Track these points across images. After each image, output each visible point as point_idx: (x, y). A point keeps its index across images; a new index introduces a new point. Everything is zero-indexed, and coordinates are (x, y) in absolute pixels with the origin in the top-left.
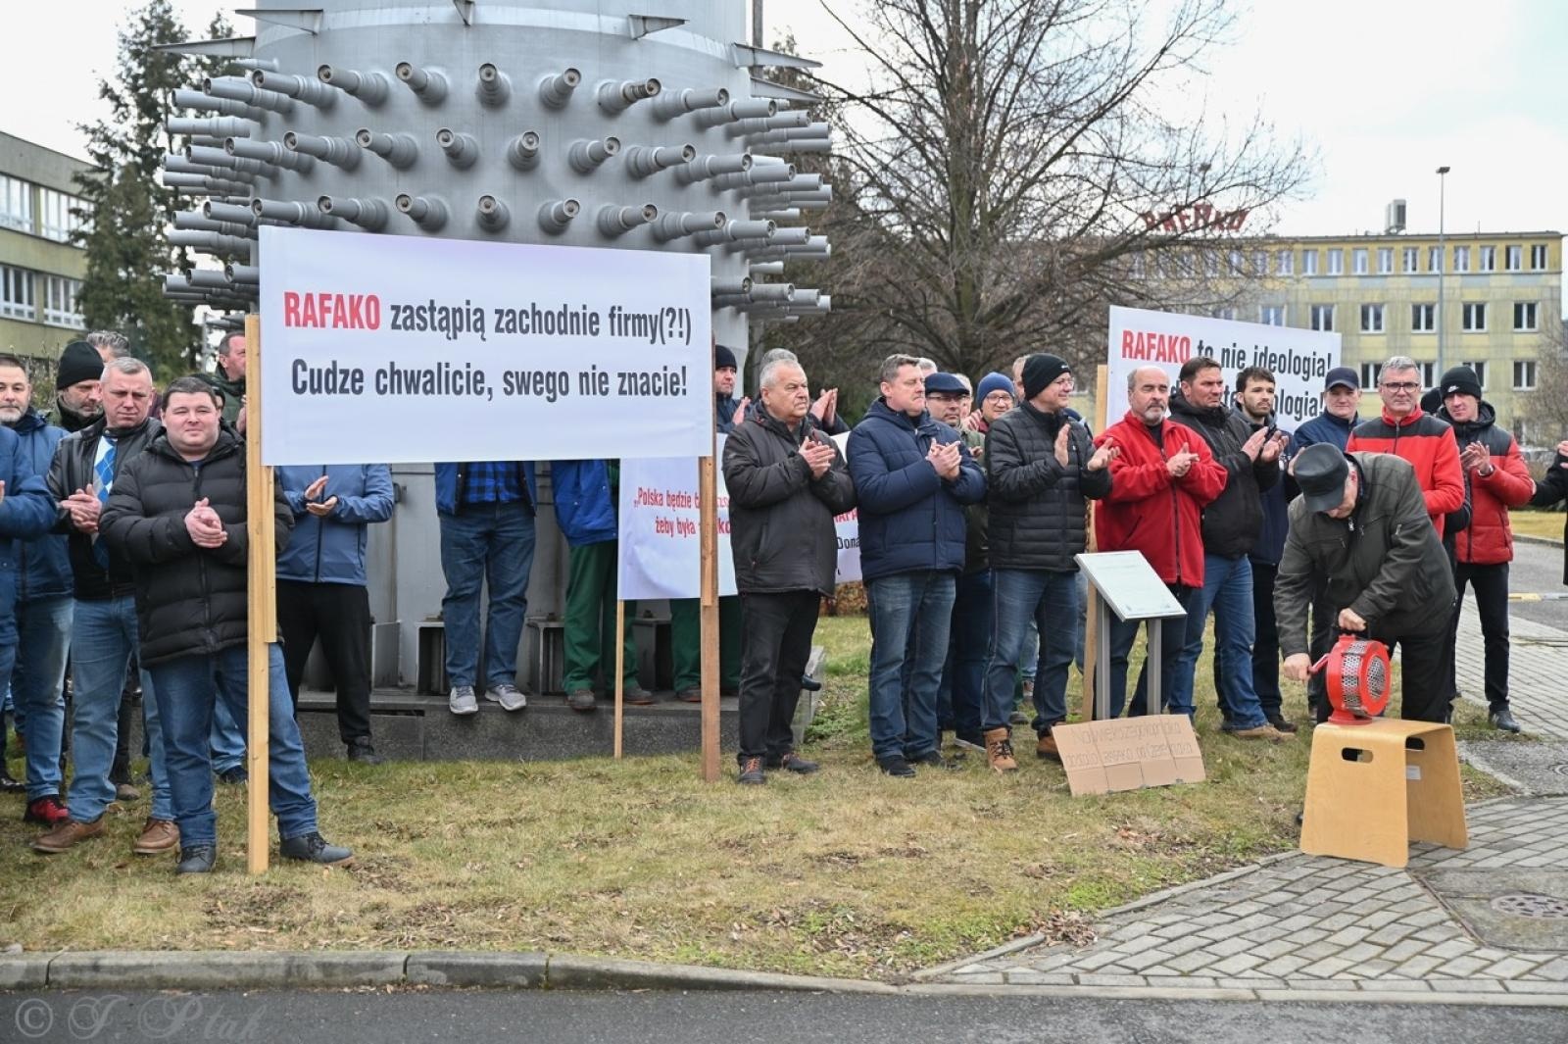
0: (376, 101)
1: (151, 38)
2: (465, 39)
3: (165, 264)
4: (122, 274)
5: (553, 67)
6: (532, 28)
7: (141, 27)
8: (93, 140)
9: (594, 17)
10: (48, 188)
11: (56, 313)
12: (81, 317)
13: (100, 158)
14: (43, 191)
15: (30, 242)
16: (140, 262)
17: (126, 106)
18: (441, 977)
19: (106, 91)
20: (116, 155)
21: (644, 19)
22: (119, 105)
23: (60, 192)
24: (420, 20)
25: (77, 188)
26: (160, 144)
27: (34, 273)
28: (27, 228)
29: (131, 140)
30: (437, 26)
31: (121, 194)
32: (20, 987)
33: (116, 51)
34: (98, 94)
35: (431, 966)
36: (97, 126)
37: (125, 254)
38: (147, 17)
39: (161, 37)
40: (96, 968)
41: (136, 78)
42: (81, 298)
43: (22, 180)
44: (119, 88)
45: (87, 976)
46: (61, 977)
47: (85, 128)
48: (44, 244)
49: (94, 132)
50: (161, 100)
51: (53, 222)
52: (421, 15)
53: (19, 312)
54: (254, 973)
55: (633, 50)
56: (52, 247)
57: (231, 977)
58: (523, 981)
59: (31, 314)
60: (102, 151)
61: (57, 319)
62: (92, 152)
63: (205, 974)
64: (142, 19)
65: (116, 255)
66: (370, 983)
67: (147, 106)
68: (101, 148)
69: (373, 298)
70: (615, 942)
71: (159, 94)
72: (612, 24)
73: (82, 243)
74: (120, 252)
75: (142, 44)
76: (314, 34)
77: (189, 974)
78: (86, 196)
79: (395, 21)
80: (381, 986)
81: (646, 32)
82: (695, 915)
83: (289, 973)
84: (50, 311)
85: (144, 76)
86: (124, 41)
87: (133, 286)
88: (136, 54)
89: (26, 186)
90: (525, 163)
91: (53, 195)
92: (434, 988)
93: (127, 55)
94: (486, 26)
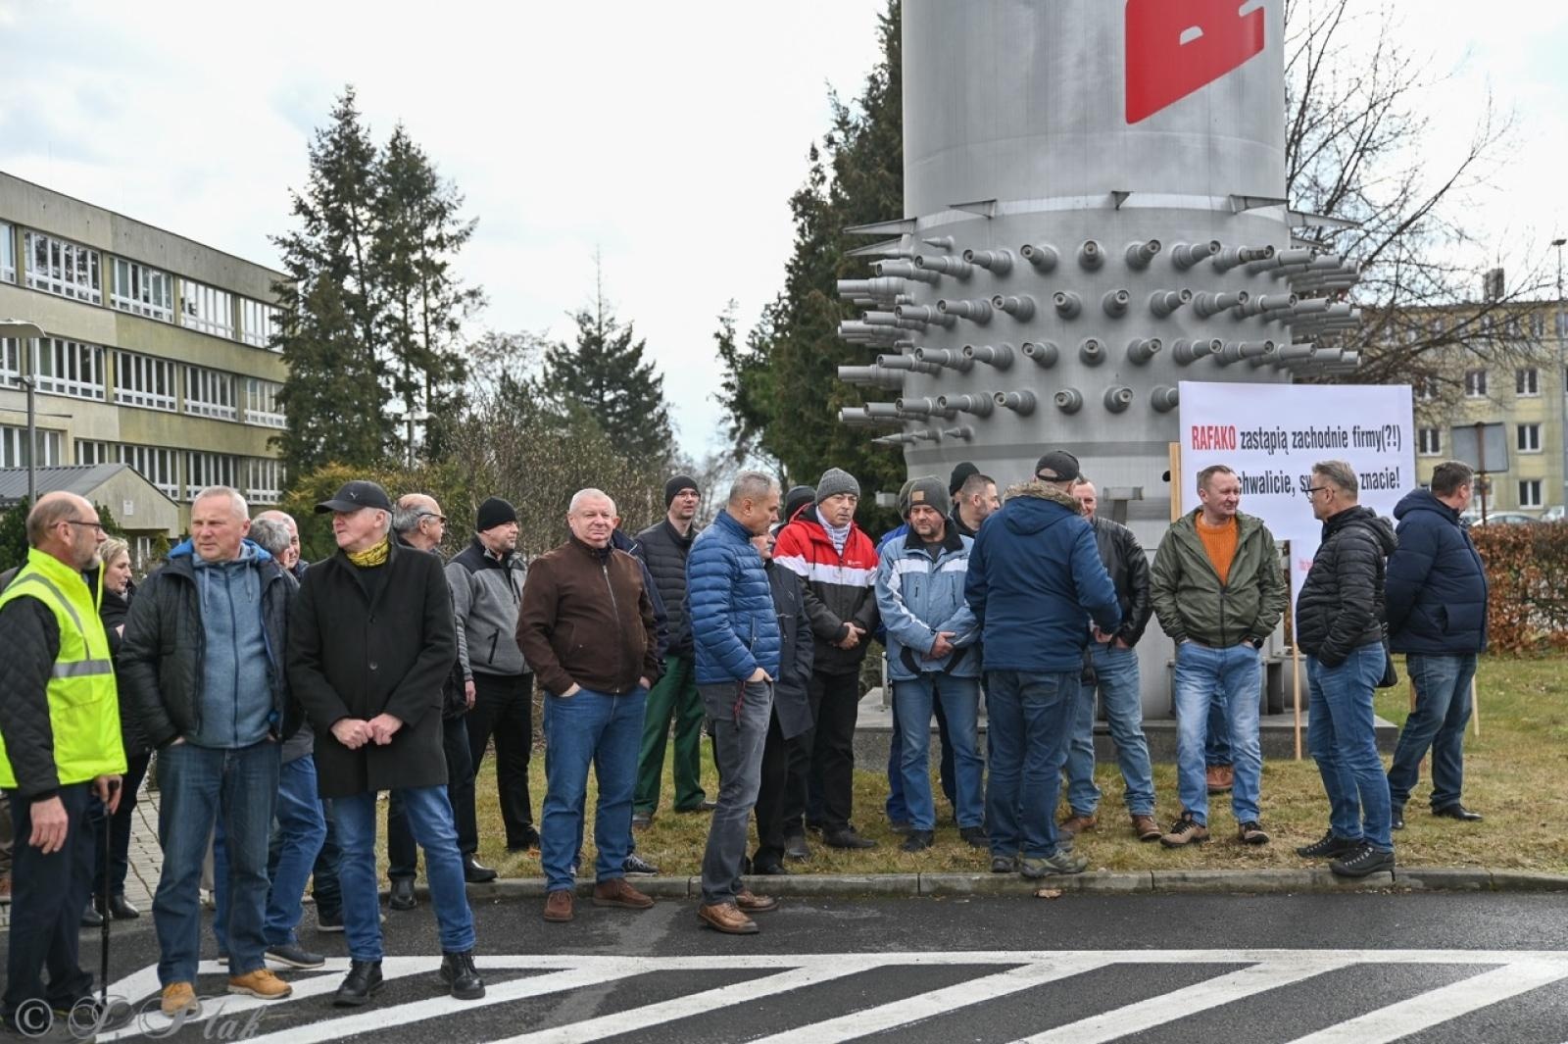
0: (1044, 266)
1: (340, 156)
2: (1116, 219)
3: (357, 365)
4: (322, 375)
5: (1181, 238)
6: (1165, 209)
7: (331, 148)
8: (290, 253)
9: (1207, 198)
10: (247, 297)
11: (254, 413)
12: (283, 418)
13: (297, 269)
14: (242, 300)
15: (233, 348)
16: (338, 363)
17: (319, 219)
18: (1420, 884)
19: (301, 208)
20: (312, 266)
21: (1246, 198)
22: (313, 219)
23: (256, 300)
24: (1080, 206)
25: (276, 296)
26: (348, 254)
27: (238, 377)
28: (230, 336)
29: (323, 251)
30: (1094, 210)
31: (319, 301)
32: (1136, 890)
33: (309, 171)
34: (293, 210)
35: (1411, 876)
36: (293, 239)
37: (323, 356)
38: (336, 136)
39: (350, 156)
40: (1184, 879)
41: (327, 194)
42: (280, 399)
43: (225, 291)
44: (311, 203)
45: (1179, 884)
46: (1163, 885)
47: (284, 243)
48: (244, 349)
49: (291, 245)
50: (351, 213)
51: (251, 329)
52: (1080, 202)
53: (224, 413)
54: (1291, 882)
55: (1233, 222)
56: (250, 351)
57: (1275, 884)
58: (1476, 885)
59: (234, 415)
60: (298, 263)
61: (255, 418)
62: (289, 264)
63: (1258, 882)
64: (332, 140)
65: (317, 358)
66: (1371, 887)
67: (337, 220)
68: (296, 260)
69: (1232, 428)
70: (1514, 864)
71: (348, 208)
72: (1218, 202)
73: (279, 349)
74: (320, 355)
75: (332, 162)
76: (990, 218)
77: (1248, 882)
78: (283, 305)
79: (1059, 208)
80: (1380, 889)
81: (1247, 208)
82: (1555, 846)
83: (1314, 882)
84: (248, 412)
85: (335, 192)
86: (316, 161)
87: (333, 387)
88: (327, 173)
89: (229, 296)
90: (1162, 313)
91: (250, 304)
92: (1415, 891)
93: (319, 173)
94: (1131, 209)
